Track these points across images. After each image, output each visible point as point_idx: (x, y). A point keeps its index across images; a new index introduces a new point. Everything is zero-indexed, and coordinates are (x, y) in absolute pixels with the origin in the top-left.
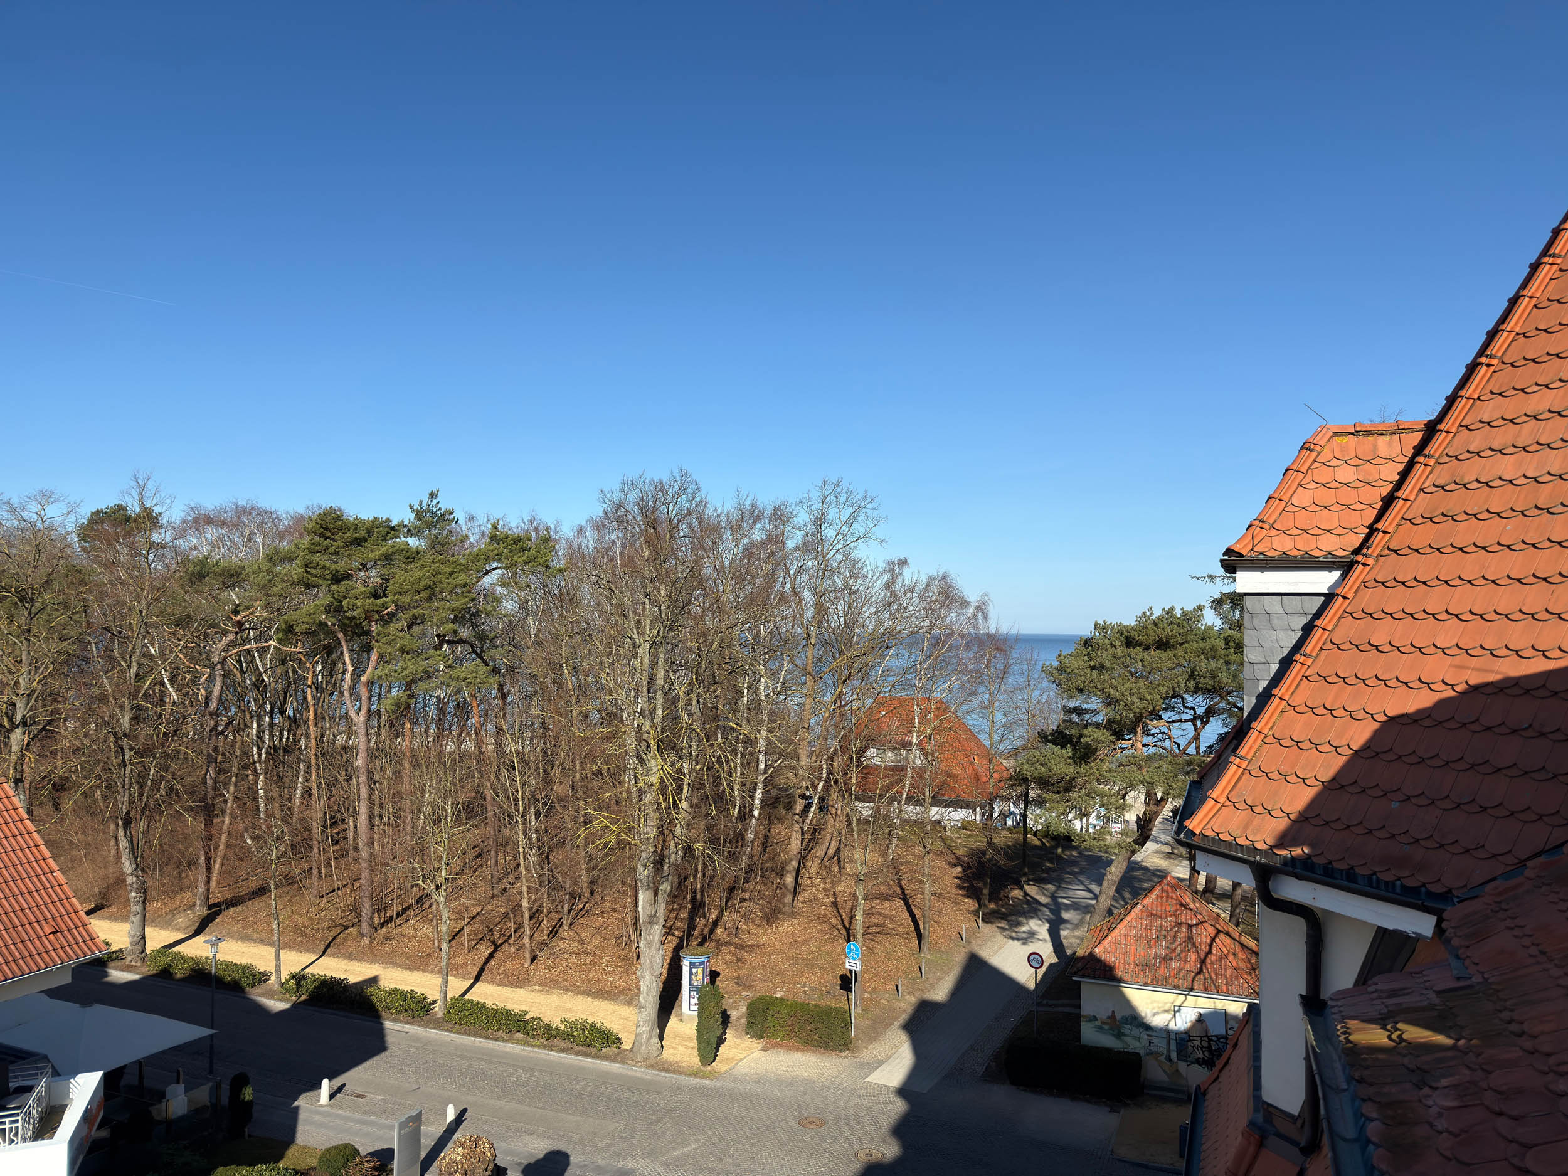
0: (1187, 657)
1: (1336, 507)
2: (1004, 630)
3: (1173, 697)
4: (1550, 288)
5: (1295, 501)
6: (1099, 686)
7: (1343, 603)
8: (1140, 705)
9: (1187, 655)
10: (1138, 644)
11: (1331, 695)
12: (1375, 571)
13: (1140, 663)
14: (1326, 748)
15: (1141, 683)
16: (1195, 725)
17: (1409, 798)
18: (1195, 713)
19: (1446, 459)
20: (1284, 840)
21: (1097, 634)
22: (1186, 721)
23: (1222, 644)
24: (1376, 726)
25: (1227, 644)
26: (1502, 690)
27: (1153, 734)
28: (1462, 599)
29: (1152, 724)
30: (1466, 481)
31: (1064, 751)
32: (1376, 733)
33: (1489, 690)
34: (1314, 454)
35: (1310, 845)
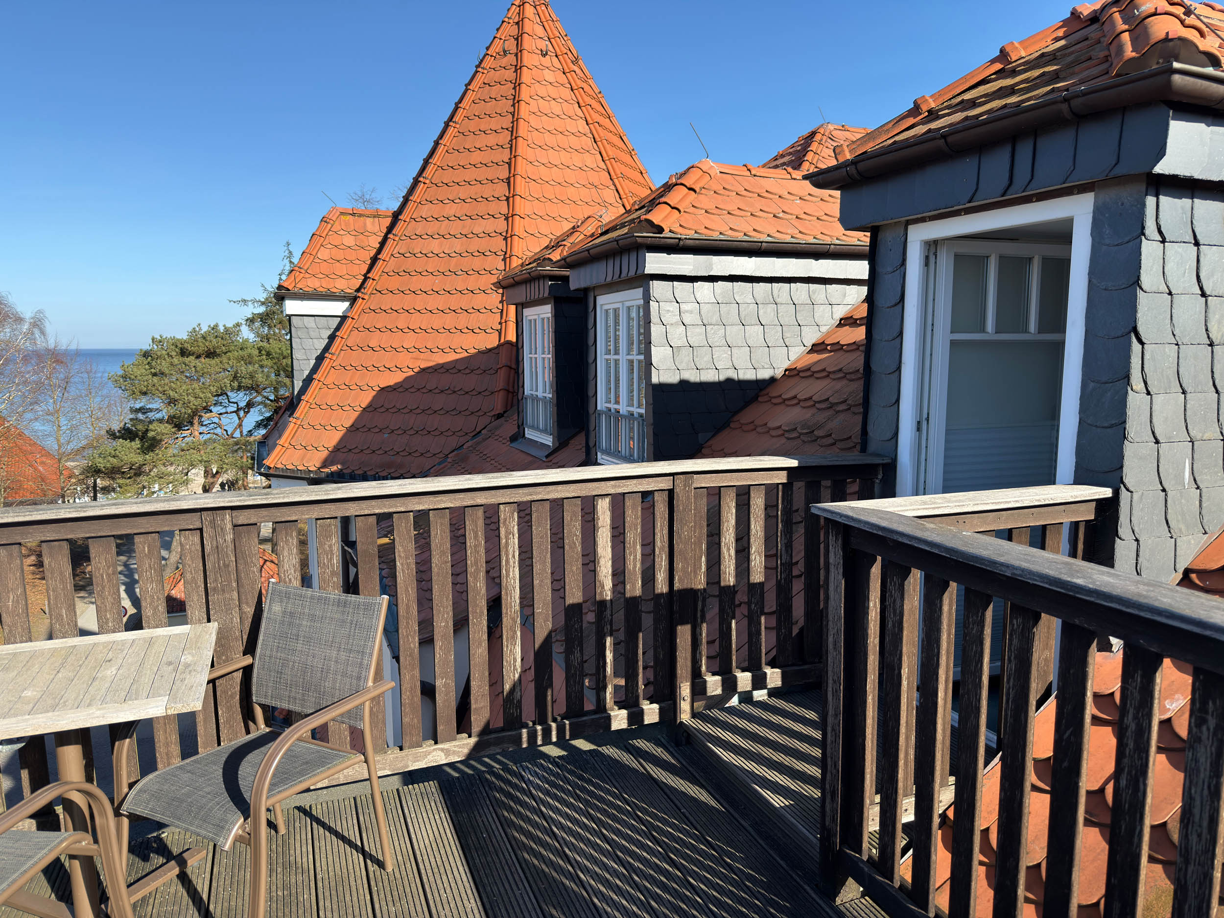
0: (231, 363)
1: (344, 261)
2: (63, 346)
3: (221, 395)
4: (454, 141)
5: (319, 255)
6: (160, 389)
7: (352, 322)
8: (195, 403)
9: (230, 362)
10: (191, 354)
11: (347, 377)
12: (369, 303)
13: (193, 369)
14: (347, 408)
15: (195, 385)
16: (238, 415)
17: (393, 432)
18: (238, 406)
19: (404, 238)
20: (325, 464)
21: (156, 347)
22: (231, 413)
23: (256, 352)
24: (374, 393)
25: (260, 352)
26: (436, 370)
27: (206, 425)
28: (416, 320)
29: (206, 416)
30: (415, 252)
31: (133, 443)
32: (374, 397)
33: (429, 371)
34: (330, 226)
35: (341, 464)
